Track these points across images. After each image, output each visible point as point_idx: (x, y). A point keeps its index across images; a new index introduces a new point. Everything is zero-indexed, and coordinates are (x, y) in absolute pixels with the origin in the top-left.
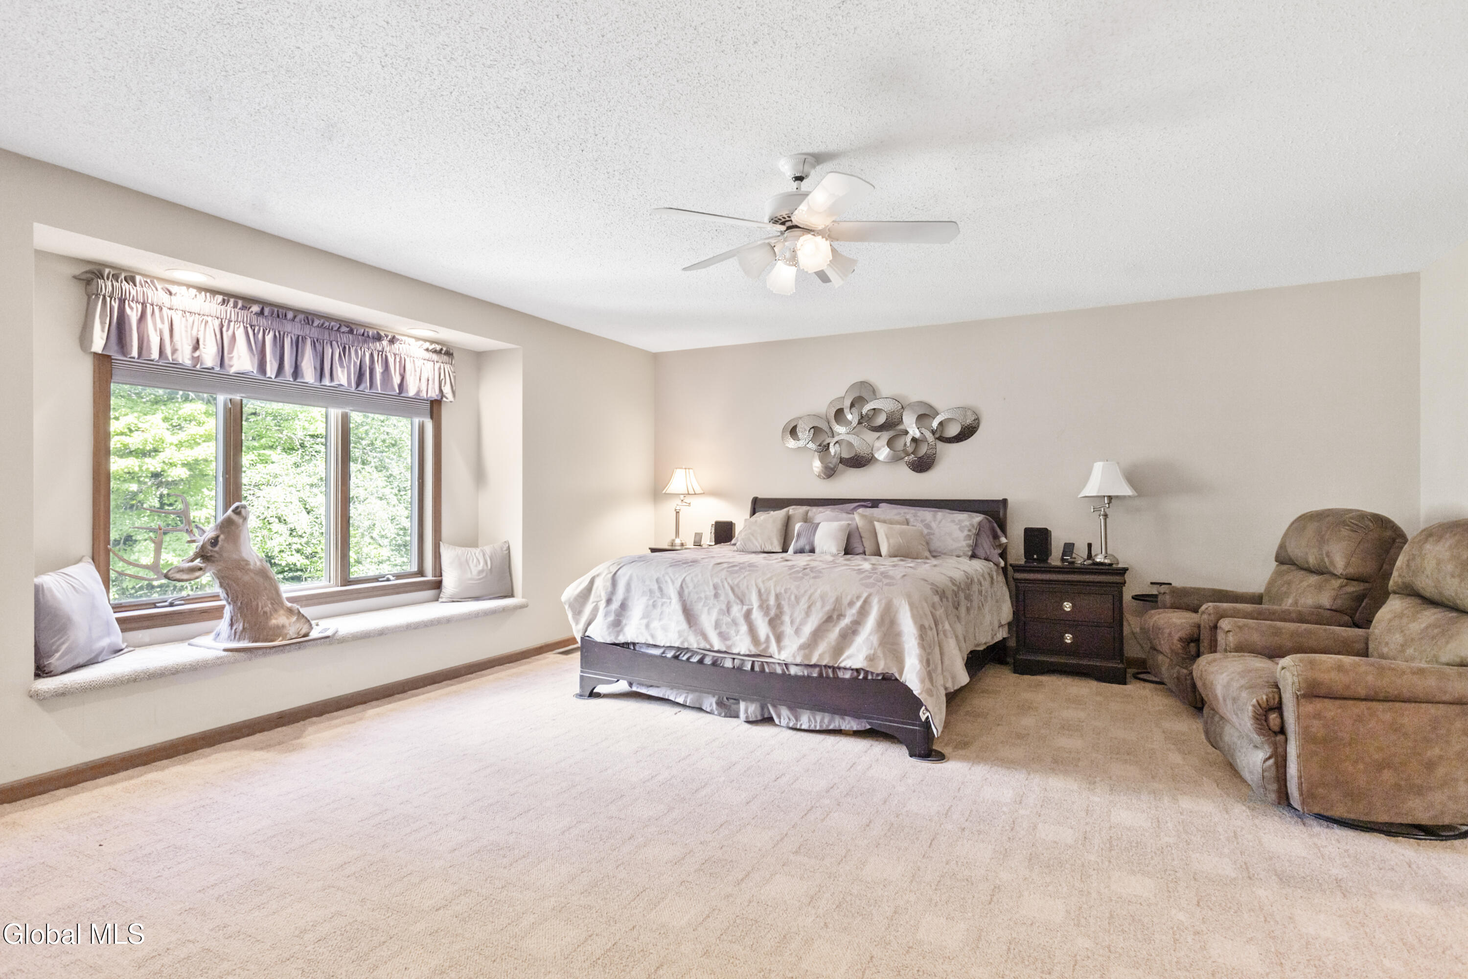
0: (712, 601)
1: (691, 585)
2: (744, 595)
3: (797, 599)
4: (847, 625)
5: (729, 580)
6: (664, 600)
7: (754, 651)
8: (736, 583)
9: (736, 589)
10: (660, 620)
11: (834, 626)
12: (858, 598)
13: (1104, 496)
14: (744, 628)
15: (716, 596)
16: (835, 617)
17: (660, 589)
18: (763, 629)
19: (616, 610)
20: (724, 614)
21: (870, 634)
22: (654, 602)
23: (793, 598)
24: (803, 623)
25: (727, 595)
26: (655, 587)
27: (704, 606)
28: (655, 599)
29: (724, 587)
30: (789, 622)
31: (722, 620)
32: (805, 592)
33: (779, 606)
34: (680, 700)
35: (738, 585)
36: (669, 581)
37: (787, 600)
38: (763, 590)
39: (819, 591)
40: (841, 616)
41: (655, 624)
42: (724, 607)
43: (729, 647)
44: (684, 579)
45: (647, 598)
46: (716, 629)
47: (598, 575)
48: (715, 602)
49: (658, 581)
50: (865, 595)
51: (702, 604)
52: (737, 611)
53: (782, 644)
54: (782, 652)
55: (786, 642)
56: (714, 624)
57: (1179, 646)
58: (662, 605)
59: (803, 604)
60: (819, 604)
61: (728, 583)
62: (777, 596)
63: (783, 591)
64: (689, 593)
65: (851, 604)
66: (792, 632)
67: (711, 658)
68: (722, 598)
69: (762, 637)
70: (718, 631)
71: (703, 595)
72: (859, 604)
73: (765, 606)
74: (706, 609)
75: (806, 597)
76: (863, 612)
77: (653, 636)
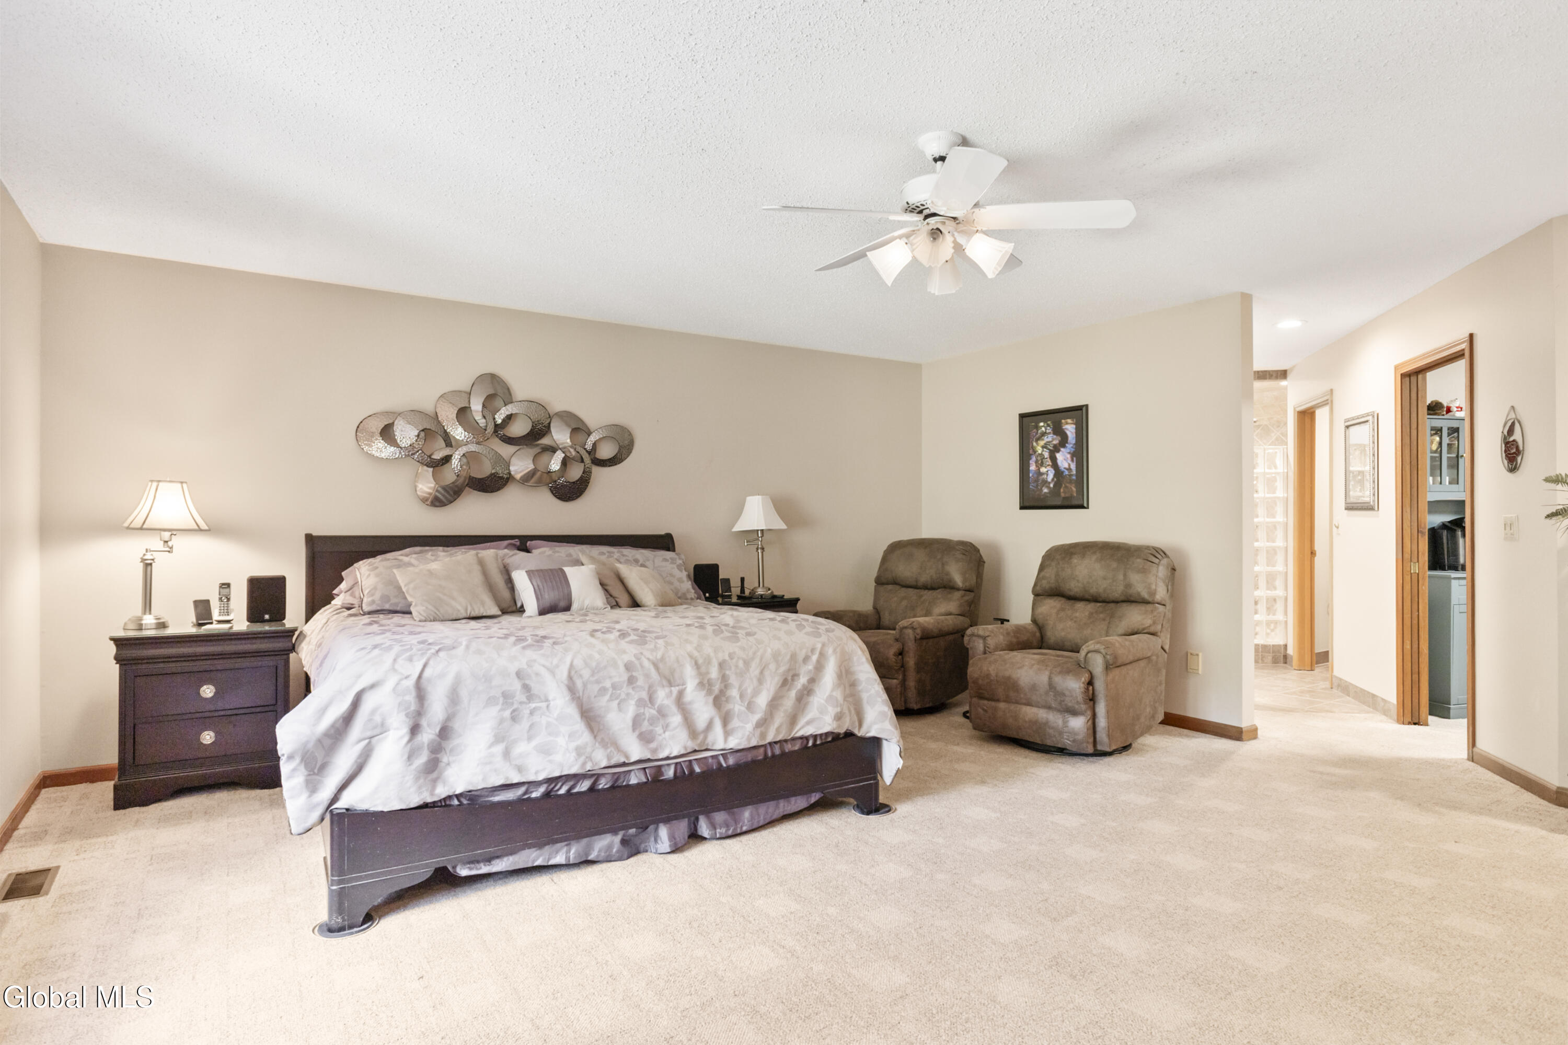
0: (625, 689)
1: (586, 673)
2: (672, 672)
3: (747, 663)
4: (804, 685)
5: (648, 654)
6: (533, 705)
7: (691, 745)
8: (659, 656)
9: (661, 666)
10: (530, 739)
11: (789, 690)
12: (813, 650)
13: (758, 530)
14: (676, 719)
15: (631, 681)
16: (789, 678)
17: (526, 688)
18: (703, 712)
19: (431, 743)
20: (645, 706)
21: (833, 690)
22: (514, 711)
23: (741, 664)
24: (756, 693)
25: (647, 676)
26: (517, 686)
27: (610, 700)
28: (515, 706)
29: (642, 666)
30: (738, 697)
31: (644, 714)
32: (755, 653)
33: (724, 678)
34: (559, 859)
35: (662, 659)
36: (543, 672)
37: (733, 668)
38: (700, 661)
39: (769, 650)
40: (795, 676)
41: (522, 748)
42: (644, 695)
43: (654, 751)
44: (571, 666)
45: (499, 707)
46: (634, 730)
47: (373, 686)
48: (631, 691)
49: (519, 674)
50: (819, 646)
51: (607, 697)
52: (663, 696)
53: (730, 726)
54: (730, 738)
55: (735, 723)
56: (631, 724)
57: (894, 660)
58: (531, 713)
59: (754, 671)
60: (772, 667)
61: (648, 659)
62: (722, 665)
63: (727, 658)
64: (585, 685)
65: (806, 659)
66: (743, 709)
67: (609, 777)
68: (640, 682)
69: (701, 723)
70: (637, 733)
71: (608, 684)
72: (815, 658)
73: (705, 682)
74: (615, 704)
75: (757, 660)
76: (820, 667)
77: (520, 769)
